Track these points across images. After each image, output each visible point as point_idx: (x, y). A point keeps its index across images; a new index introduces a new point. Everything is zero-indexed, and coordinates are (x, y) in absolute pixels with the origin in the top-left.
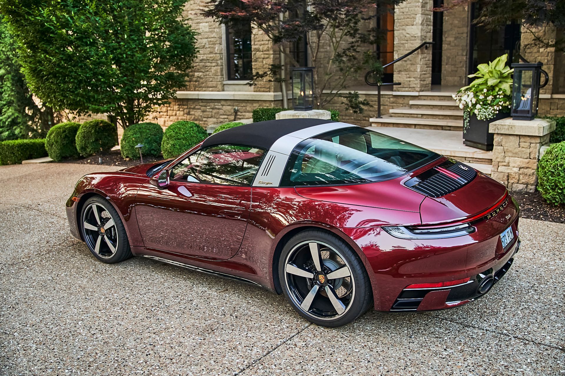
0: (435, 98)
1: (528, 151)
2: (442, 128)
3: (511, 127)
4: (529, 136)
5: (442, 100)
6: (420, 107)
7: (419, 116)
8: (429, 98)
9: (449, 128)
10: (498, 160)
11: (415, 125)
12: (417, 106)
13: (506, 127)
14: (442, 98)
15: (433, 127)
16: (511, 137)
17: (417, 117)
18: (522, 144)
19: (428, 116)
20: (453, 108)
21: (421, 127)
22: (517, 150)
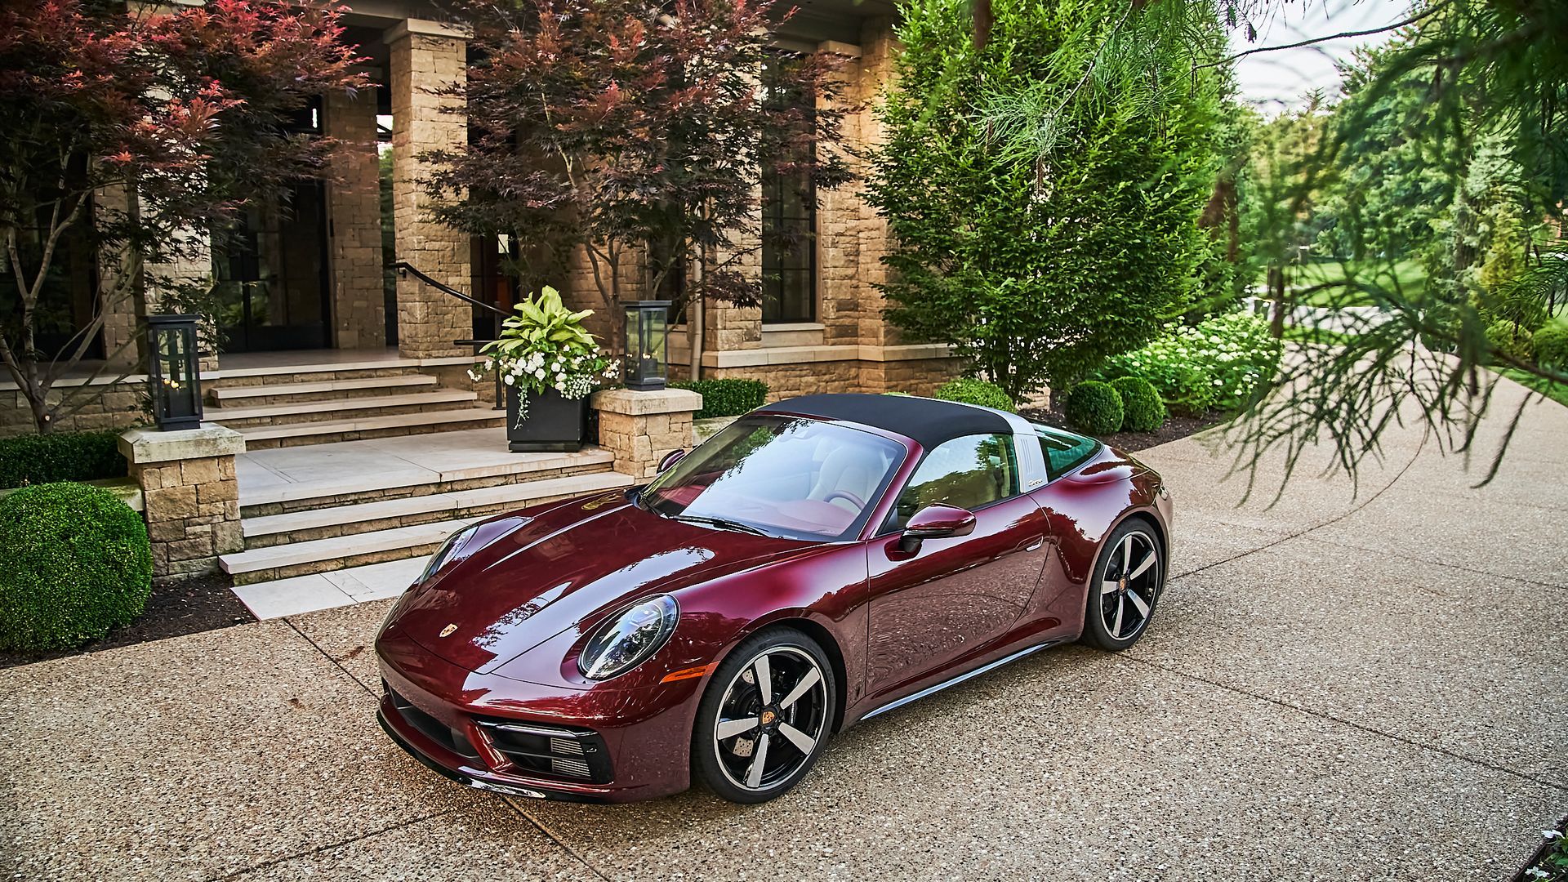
0: (254, 381)
1: (681, 435)
2: (343, 437)
3: (663, 401)
4: (681, 412)
5: (272, 383)
6: (243, 401)
7: (265, 420)
8: (241, 381)
9: (357, 435)
10: (644, 458)
11: (282, 440)
12: (234, 402)
13: (657, 403)
14: (271, 379)
15: (323, 439)
16: (659, 418)
17: (261, 424)
18: (674, 427)
19: (285, 419)
20: (317, 397)
21: (296, 441)
22: (667, 438)
